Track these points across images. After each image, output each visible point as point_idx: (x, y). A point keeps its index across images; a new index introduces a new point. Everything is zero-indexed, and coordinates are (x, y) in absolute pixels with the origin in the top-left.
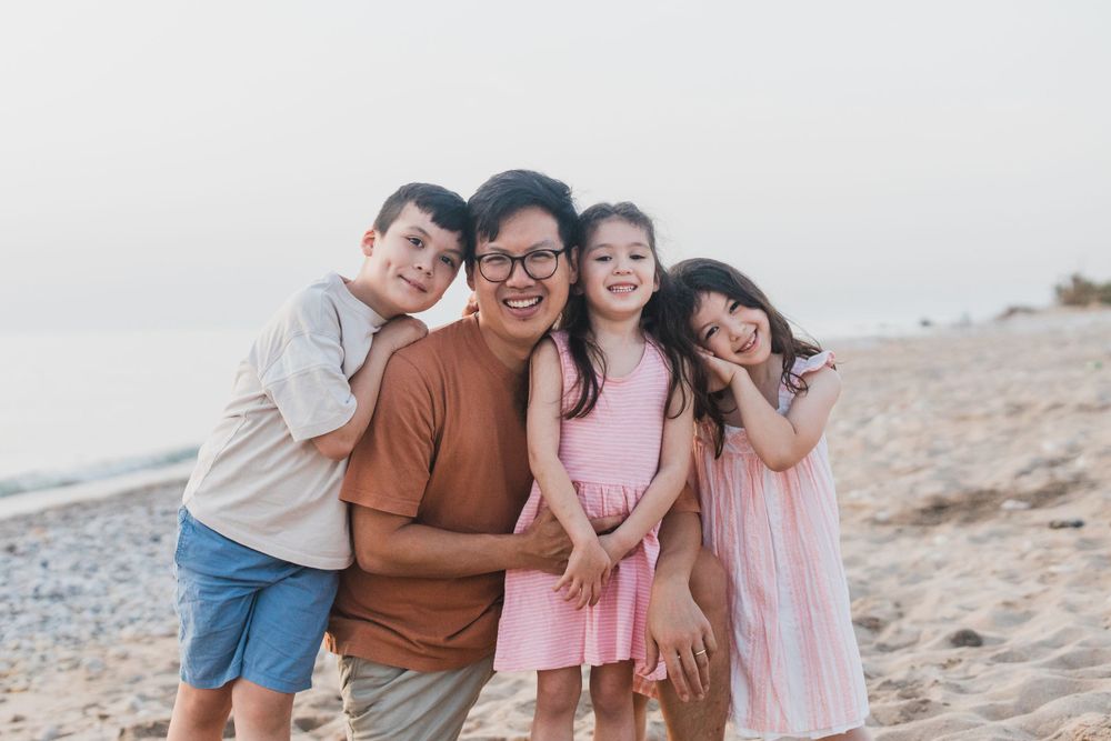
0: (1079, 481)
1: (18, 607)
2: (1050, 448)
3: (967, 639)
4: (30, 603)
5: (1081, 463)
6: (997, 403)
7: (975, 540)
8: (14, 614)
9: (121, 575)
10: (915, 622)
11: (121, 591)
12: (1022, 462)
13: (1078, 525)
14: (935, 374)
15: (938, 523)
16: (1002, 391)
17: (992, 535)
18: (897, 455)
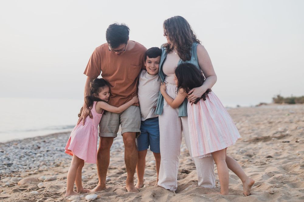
0: (287, 135)
2: (280, 129)
3: (269, 157)
5: (287, 132)
6: (266, 121)
7: (267, 144)
10: (258, 155)
12: (274, 132)
13: (288, 142)
14: (248, 116)
15: (258, 142)
16: (266, 119)
17: (270, 144)
18: (244, 131)
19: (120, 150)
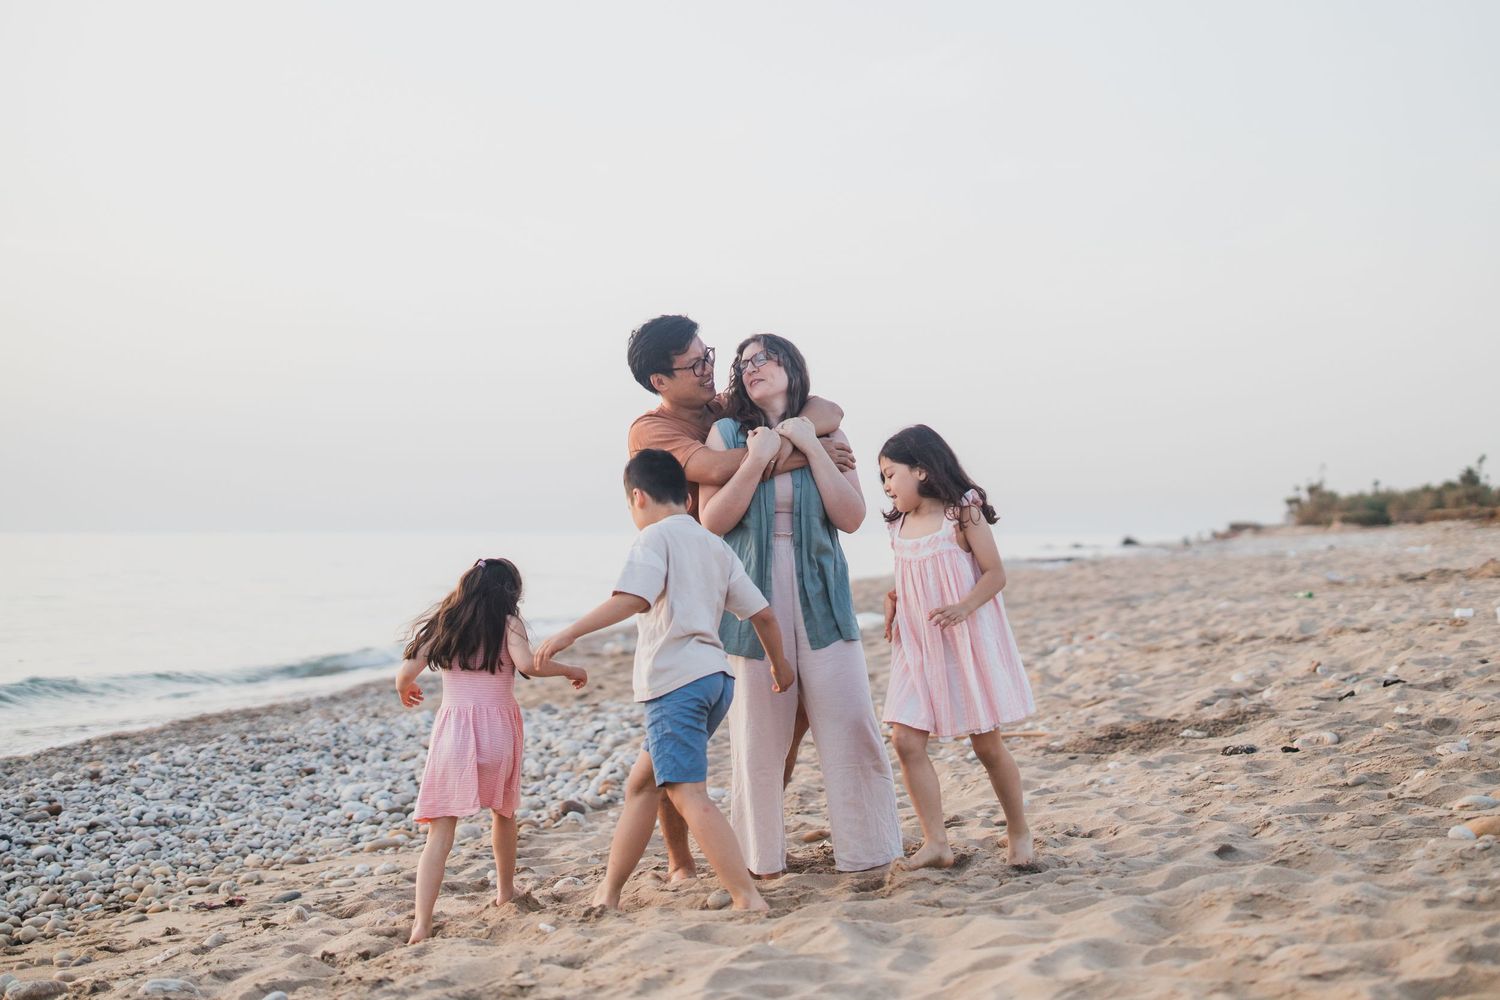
1: (122, 833)
2: (1238, 679)
4: (135, 831)
6: (1192, 634)
7: (1148, 765)
8: (121, 842)
9: (228, 804)
11: (230, 821)
12: (1206, 693)
13: (1251, 750)
14: (1128, 602)
15: (1113, 751)
16: (1200, 622)
17: (1164, 761)
18: (1078, 687)
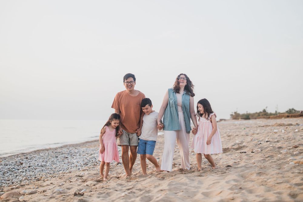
0: (244, 146)
2: (237, 142)
3: (229, 166)
5: (244, 144)
6: (225, 135)
7: (227, 155)
10: (219, 165)
12: (233, 144)
13: (245, 152)
16: (226, 133)
17: (229, 154)
19: (96, 164)
